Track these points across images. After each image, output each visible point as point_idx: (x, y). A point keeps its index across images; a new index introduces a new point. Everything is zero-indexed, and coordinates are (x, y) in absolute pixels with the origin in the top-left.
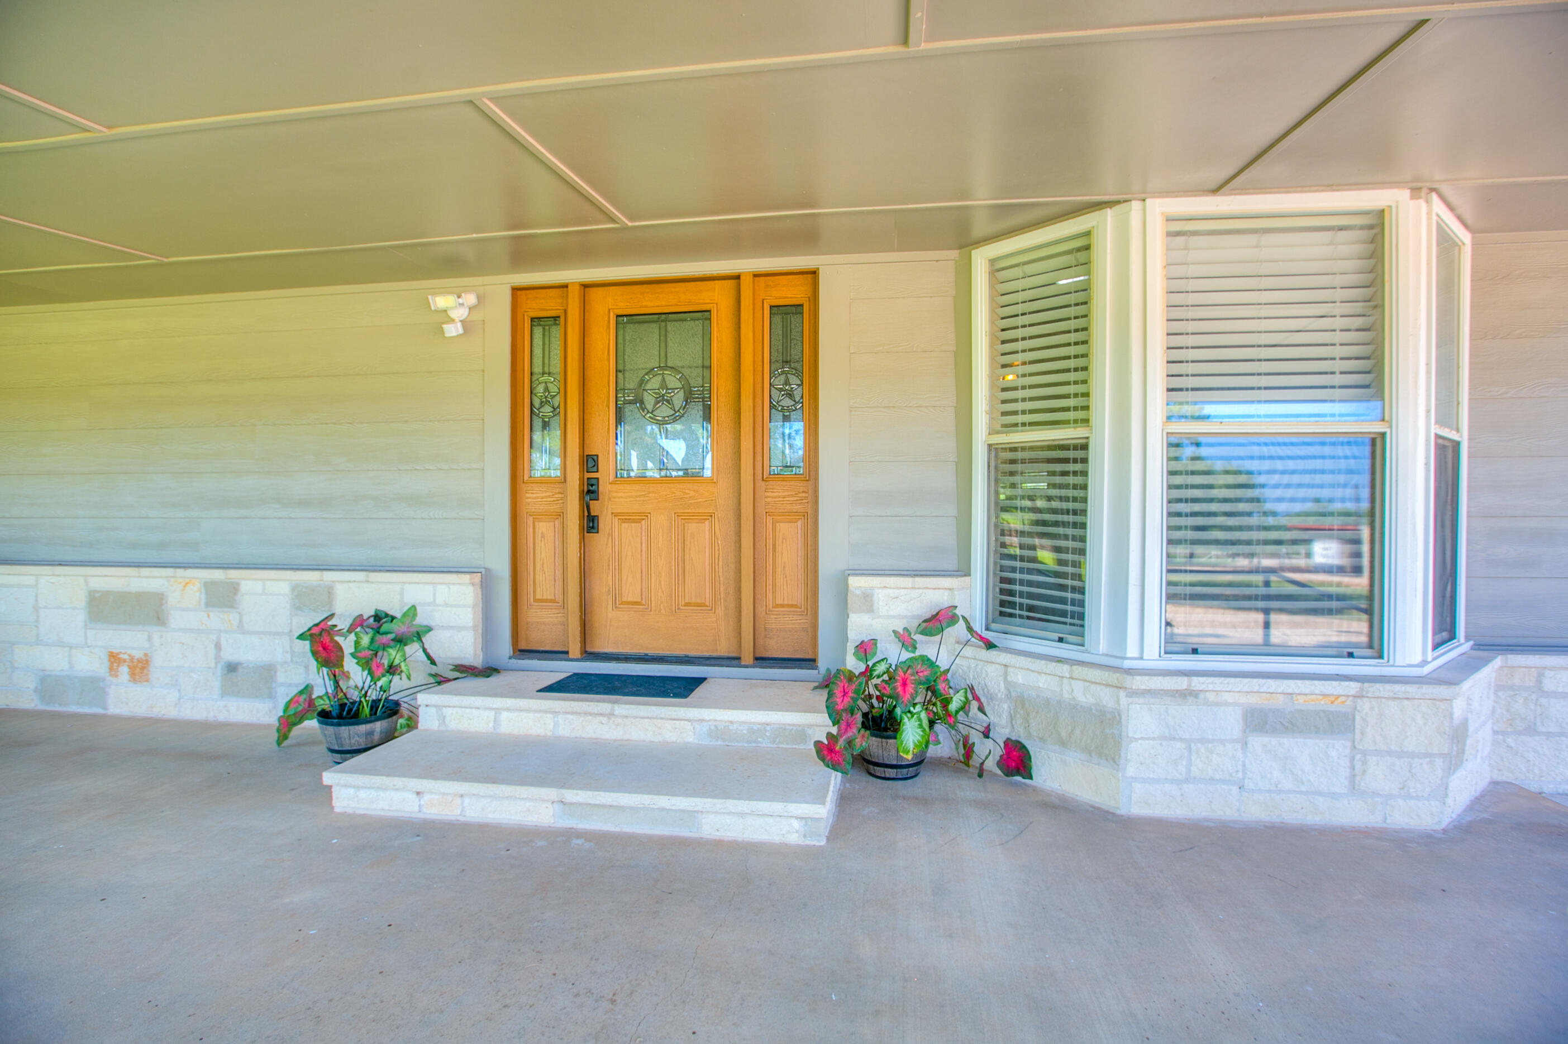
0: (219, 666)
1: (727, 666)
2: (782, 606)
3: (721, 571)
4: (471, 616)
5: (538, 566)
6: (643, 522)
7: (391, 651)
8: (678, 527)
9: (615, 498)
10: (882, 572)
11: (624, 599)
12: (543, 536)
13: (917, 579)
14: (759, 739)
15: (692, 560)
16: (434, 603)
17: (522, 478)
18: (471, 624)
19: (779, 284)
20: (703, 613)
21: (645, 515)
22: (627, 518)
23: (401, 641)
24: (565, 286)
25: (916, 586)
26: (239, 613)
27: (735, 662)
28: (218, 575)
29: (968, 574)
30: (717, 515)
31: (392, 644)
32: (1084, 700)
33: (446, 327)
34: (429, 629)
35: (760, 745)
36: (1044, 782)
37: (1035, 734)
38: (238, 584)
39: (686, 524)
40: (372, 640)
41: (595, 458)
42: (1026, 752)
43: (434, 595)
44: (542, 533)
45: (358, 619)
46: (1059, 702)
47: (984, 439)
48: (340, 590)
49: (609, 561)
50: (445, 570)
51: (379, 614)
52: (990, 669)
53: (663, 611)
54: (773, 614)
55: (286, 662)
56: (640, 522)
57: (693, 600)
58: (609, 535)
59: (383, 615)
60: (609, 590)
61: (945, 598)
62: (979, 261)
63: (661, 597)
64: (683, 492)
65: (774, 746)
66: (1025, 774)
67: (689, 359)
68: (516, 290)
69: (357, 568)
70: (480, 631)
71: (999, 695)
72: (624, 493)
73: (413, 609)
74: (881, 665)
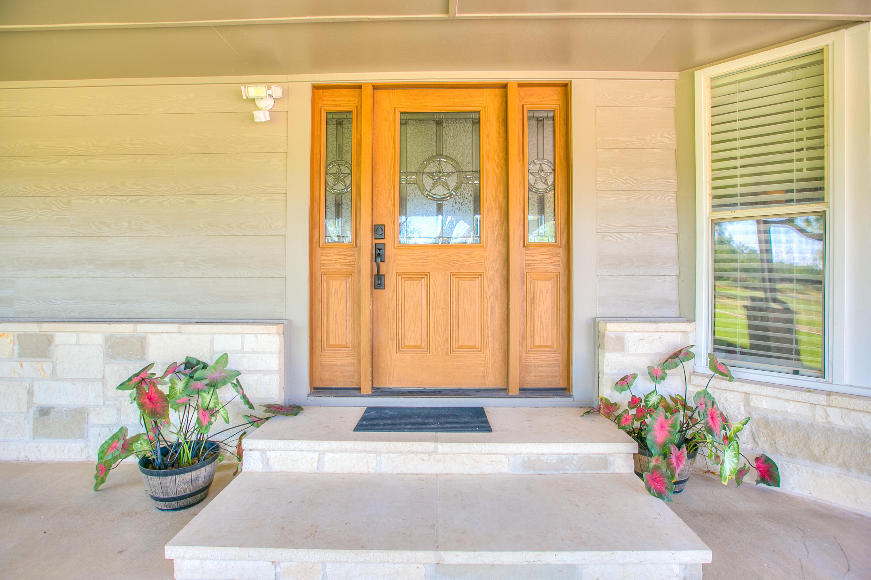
0: (32, 411)
1: (498, 398)
2: (539, 347)
3: (489, 319)
4: (277, 361)
5: (332, 317)
6: (424, 279)
7: (204, 394)
8: (453, 284)
9: (399, 260)
10: (625, 319)
11: (407, 344)
12: (336, 292)
13: (660, 325)
14: (566, 467)
15: (465, 311)
16: (242, 351)
17: (318, 243)
18: (277, 369)
19: (535, 94)
20: (474, 354)
21: (426, 275)
22: (410, 277)
23: (214, 385)
24: (359, 87)
25: (659, 330)
26: (53, 362)
27: (502, 393)
28: (32, 328)
29: (692, 320)
30: (486, 275)
31: (206, 388)
32: (842, 424)
33: (256, 113)
34: (239, 373)
35: (567, 472)
36: (792, 489)
37: (783, 450)
38: (53, 336)
39: (460, 282)
40: (187, 384)
41: (383, 227)
42: (771, 464)
43: (243, 344)
44: (335, 289)
45: (172, 366)
46: (812, 425)
47: (708, 216)
48: (152, 341)
49: (394, 312)
50: (251, 321)
51: (191, 361)
52: (730, 396)
53: (440, 353)
54: (531, 353)
55: (98, 405)
56: (420, 280)
57: (466, 343)
58: (394, 291)
59: (195, 362)
60: (394, 336)
61: (679, 339)
62: (703, 79)
63: (438, 341)
64: (457, 256)
65: (580, 472)
66: (770, 482)
67: (461, 149)
68: (316, 88)
69: (168, 320)
70: (283, 374)
71: (739, 417)
72: (407, 256)
73: (225, 356)
74: (653, 397)
